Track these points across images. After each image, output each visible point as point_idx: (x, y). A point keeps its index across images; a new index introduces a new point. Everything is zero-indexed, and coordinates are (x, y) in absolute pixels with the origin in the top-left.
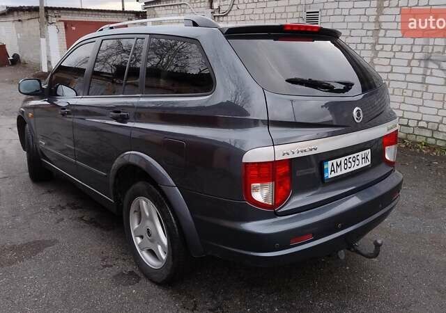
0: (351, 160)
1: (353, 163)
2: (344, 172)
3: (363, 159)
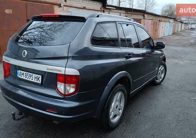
0: (28, 75)
1: (29, 77)
3: (35, 78)
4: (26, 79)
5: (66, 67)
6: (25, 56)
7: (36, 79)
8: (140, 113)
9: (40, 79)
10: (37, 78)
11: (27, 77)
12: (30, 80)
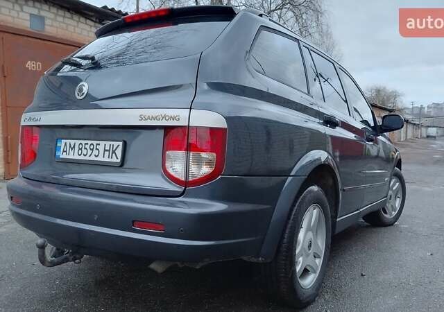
0: (87, 147)
1: (90, 152)
2: (76, 157)
3: (105, 150)
4: (82, 157)
5: (191, 108)
6: (83, 96)
7: (107, 153)
8: (362, 275)
9: (119, 152)
10: (109, 151)
11: (84, 152)
12: (93, 158)
